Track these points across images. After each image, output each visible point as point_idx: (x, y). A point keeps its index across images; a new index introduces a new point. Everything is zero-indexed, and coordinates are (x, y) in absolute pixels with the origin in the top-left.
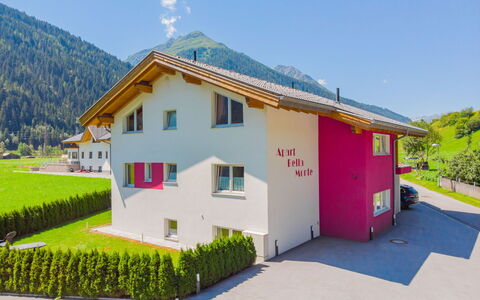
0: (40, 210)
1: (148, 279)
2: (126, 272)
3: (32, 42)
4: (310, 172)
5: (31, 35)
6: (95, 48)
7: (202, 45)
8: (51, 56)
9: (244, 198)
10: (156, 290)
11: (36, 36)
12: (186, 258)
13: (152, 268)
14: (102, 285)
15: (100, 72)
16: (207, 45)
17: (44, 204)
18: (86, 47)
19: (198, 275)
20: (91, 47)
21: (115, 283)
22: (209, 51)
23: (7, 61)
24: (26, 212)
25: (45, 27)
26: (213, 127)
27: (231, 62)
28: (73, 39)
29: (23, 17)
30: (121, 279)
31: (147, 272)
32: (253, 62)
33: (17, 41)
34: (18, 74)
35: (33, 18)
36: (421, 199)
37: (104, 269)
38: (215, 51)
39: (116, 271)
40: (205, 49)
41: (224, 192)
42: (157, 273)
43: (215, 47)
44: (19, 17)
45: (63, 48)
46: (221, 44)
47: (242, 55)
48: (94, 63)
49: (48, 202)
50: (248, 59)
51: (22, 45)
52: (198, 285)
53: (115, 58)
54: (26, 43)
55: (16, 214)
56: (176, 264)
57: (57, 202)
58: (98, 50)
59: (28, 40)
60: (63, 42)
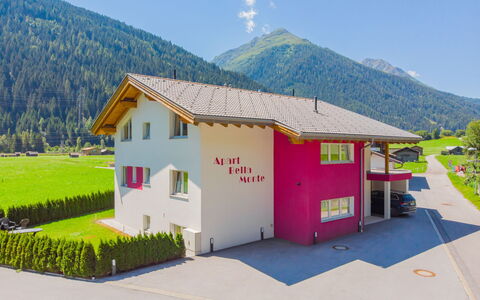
0: (62, 202)
1: (73, 261)
2: (61, 255)
3: (129, 48)
4: (260, 178)
5: (129, 42)
6: (183, 50)
7: (285, 42)
8: (145, 60)
9: (187, 200)
10: (78, 270)
11: (133, 43)
12: (104, 247)
13: (77, 252)
14: (46, 262)
15: (187, 74)
16: (291, 42)
17: (66, 199)
18: (175, 50)
19: (114, 261)
20: (180, 50)
21: (54, 262)
22: (292, 48)
23: (109, 67)
24: (49, 204)
25: (141, 34)
26: (171, 138)
27: (315, 58)
28: (164, 44)
29: (123, 27)
30: (58, 259)
31: (74, 254)
32: (338, 56)
33: (118, 48)
34: (117, 78)
35: (131, 27)
36: (418, 205)
37: (48, 250)
38: (298, 48)
39: (55, 252)
40: (288, 46)
41: (179, 195)
42: (80, 256)
43: (298, 43)
44: (119, 27)
45: (155, 53)
46: (304, 40)
47: (326, 50)
48: (182, 65)
49: (70, 196)
50: (333, 54)
51: (122, 52)
52: (114, 269)
53: (202, 59)
54: (125, 50)
55: (40, 205)
56: (97, 251)
57: (79, 197)
58: (185, 52)
59: (126, 47)
60: (155, 47)
